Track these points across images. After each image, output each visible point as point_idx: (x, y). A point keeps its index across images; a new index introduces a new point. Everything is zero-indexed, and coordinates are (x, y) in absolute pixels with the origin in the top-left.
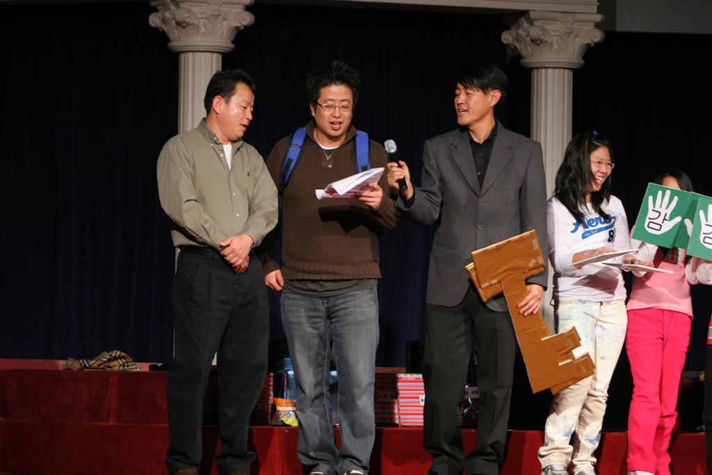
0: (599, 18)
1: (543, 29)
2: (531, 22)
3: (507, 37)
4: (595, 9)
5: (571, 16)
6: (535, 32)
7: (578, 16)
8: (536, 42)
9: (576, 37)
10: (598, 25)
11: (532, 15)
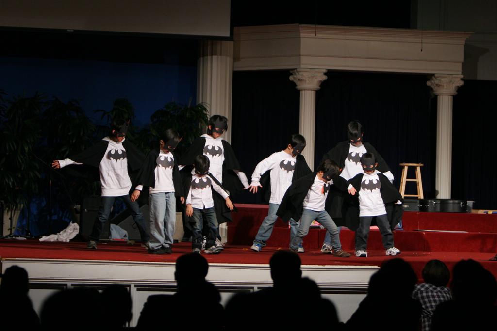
0: (462, 76)
1: (440, 80)
2: (436, 78)
3: (428, 83)
4: (461, 73)
5: (451, 76)
6: (437, 82)
7: (454, 76)
8: (437, 85)
9: (453, 83)
10: (462, 79)
11: (436, 75)
